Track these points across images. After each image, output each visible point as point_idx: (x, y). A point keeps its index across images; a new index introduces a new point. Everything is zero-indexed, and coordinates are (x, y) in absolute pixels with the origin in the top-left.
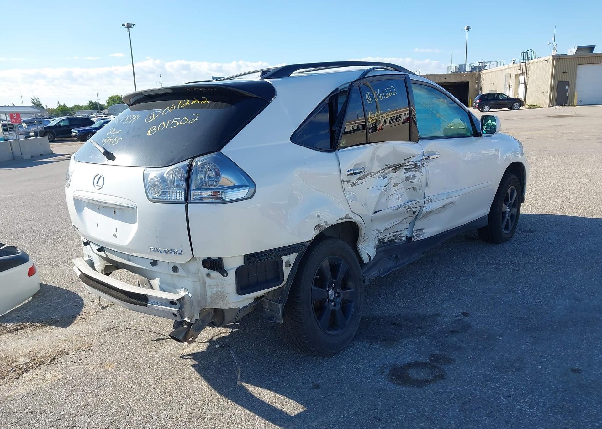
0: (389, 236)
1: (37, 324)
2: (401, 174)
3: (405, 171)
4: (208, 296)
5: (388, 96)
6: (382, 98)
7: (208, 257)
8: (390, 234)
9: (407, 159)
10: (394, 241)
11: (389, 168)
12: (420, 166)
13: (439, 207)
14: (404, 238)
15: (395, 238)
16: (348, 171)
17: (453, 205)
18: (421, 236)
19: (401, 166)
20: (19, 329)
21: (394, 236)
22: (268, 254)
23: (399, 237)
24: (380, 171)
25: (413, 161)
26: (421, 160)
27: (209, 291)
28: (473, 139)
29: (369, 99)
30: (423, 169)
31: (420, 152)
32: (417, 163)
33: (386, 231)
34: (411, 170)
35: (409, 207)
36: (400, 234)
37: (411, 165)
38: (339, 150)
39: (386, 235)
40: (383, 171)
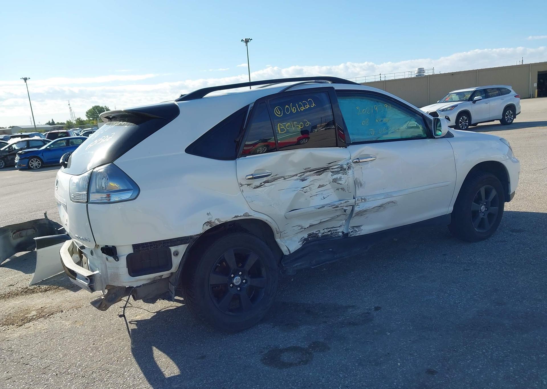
0: (321, 231)
1: (61, 288)
2: (328, 176)
3: (331, 174)
4: (109, 275)
5: (303, 108)
6: (296, 111)
7: (106, 245)
8: (324, 229)
9: (331, 163)
10: (330, 236)
11: (310, 171)
12: (347, 169)
13: (376, 206)
14: (341, 234)
15: (331, 233)
16: (247, 176)
17: (394, 204)
18: (359, 233)
19: (325, 169)
20: (48, 290)
21: (329, 232)
22: (154, 245)
23: (335, 232)
24: (298, 174)
25: (339, 165)
26: (348, 164)
27: (109, 271)
28: (428, 140)
29: (278, 113)
30: (350, 172)
31: (348, 156)
32: (344, 166)
33: (311, 227)
34: (337, 172)
35: (337, 206)
36: (336, 230)
37: (338, 168)
38: (240, 158)
39: (319, 231)
40: (303, 174)
